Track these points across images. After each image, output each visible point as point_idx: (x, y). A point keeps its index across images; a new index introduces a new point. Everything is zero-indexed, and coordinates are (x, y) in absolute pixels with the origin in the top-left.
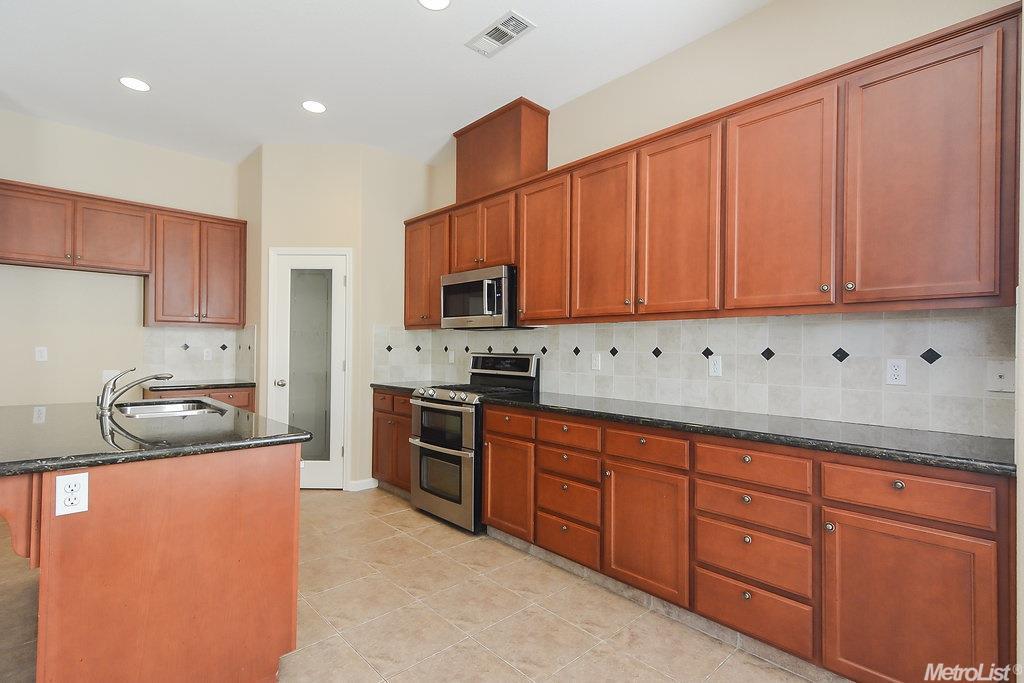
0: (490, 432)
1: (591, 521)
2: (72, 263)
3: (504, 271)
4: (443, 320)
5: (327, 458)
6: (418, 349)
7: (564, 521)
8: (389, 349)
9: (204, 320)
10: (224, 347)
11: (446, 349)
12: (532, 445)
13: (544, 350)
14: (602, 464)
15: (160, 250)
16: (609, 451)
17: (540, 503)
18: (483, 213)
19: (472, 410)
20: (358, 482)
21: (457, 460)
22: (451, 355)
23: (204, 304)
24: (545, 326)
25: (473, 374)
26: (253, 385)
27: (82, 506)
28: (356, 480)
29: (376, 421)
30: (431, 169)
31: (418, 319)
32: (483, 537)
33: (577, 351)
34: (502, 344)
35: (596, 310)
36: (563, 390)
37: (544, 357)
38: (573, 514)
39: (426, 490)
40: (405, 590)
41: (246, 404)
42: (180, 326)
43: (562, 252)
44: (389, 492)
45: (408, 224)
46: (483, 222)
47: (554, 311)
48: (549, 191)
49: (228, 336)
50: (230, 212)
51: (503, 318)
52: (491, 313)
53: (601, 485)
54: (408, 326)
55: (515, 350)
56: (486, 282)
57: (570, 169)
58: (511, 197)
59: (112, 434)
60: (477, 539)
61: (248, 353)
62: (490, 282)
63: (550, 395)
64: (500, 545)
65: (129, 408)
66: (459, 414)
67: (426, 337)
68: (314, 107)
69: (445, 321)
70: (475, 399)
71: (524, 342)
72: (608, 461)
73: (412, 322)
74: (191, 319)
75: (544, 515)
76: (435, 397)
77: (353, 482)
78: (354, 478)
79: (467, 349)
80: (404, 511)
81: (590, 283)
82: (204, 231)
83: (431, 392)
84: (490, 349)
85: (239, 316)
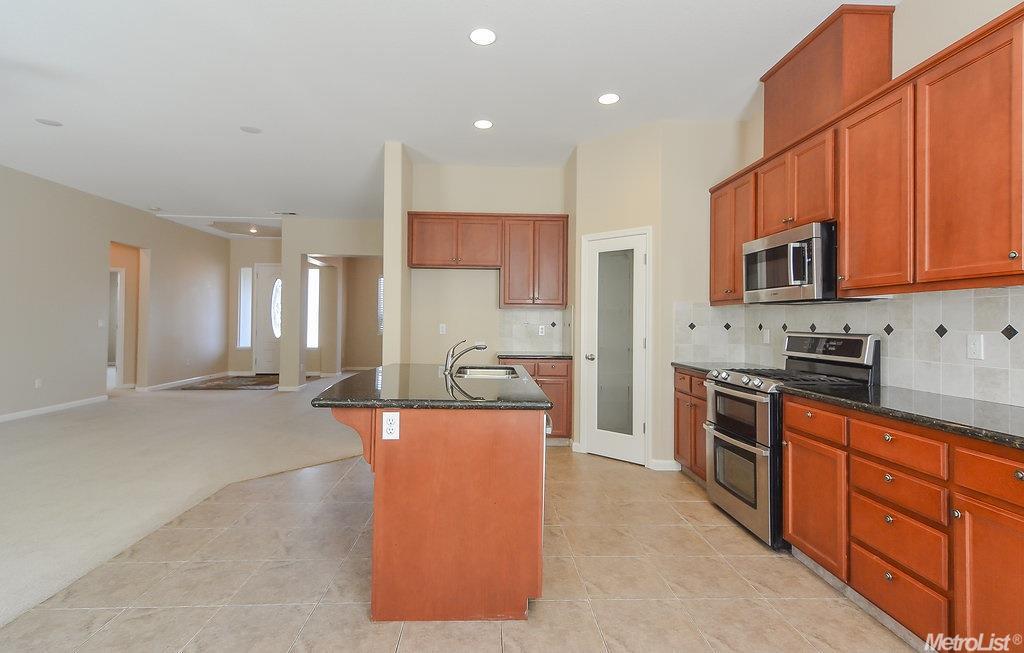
0: (792, 429)
1: (931, 578)
2: (456, 264)
3: (816, 229)
4: (746, 294)
5: (630, 432)
6: (727, 327)
7: (890, 567)
8: (692, 326)
9: (537, 302)
10: (554, 325)
11: (761, 327)
12: (843, 454)
13: (889, 330)
14: (950, 499)
15: (507, 247)
16: (959, 480)
17: (854, 532)
18: (793, 163)
19: (767, 399)
20: (661, 462)
21: (752, 457)
22: (766, 333)
23: (536, 289)
24: (890, 296)
25: (790, 357)
26: (571, 358)
27: (395, 436)
28: (656, 458)
29: (677, 401)
30: (743, 126)
31: (723, 295)
32: (785, 556)
33: (941, 331)
34: (829, 320)
35: (957, 269)
36: (919, 385)
37: (889, 337)
38: (901, 560)
39: (720, 484)
40: (667, 583)
41: (565, 374)
42: (522, 308)
43: (901, 195)
44: (690, 478)
45: (713, 191)
46: (793, 175)
47: (890, 276)
48: (880, 116)
49: (556, 315)
50: (558, 211)
51: (816, 289)
52: (798, 282)
53: (949, 529)
54: (714, 302)
55: (847, 328)
56: (792, 246)
57: (912, 77)
58: (829, 135)
59: (452, 387)
60: (775, 556)
61: (569, 331)
62: (798, 245)
63: (898, 390)
64: (804, 572)
65: (468, 370)
66: (753, 404)
67: (736, 314)
68: (609, 99)
69: (746, 295)
70: (772, 386)
71: (859, 319)
72: (958, 496)
73: (716, 298)
74: (528, 301)
75: (859, 549)
76: (729, 381)
77: (654, 461)
78: (656, 456)
79: (785, 327)
80: (699, 502)
81: (946, 233)
82: (537, 227)
83: (724, 375)
84: (813, 327)
85: (563, 299)
